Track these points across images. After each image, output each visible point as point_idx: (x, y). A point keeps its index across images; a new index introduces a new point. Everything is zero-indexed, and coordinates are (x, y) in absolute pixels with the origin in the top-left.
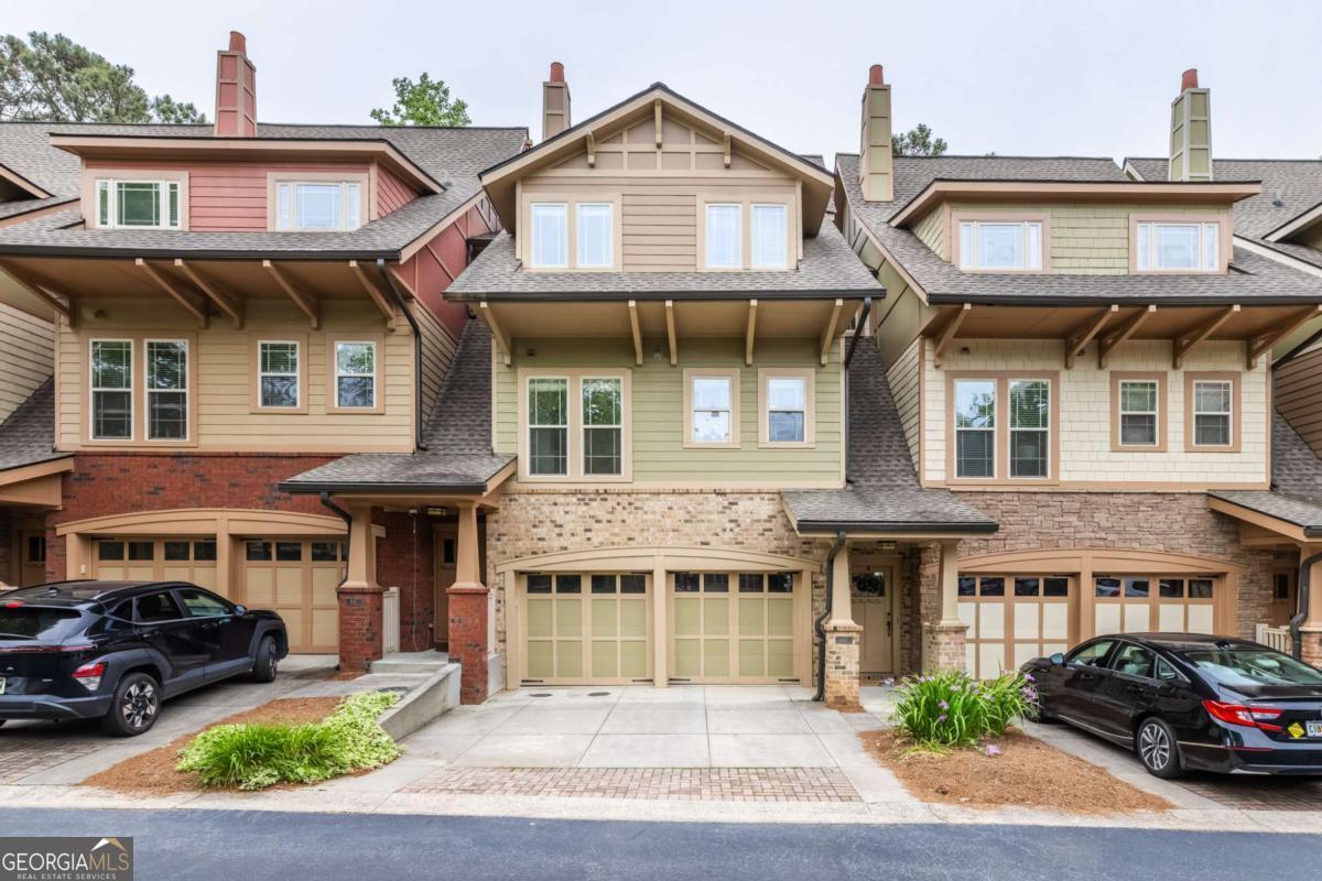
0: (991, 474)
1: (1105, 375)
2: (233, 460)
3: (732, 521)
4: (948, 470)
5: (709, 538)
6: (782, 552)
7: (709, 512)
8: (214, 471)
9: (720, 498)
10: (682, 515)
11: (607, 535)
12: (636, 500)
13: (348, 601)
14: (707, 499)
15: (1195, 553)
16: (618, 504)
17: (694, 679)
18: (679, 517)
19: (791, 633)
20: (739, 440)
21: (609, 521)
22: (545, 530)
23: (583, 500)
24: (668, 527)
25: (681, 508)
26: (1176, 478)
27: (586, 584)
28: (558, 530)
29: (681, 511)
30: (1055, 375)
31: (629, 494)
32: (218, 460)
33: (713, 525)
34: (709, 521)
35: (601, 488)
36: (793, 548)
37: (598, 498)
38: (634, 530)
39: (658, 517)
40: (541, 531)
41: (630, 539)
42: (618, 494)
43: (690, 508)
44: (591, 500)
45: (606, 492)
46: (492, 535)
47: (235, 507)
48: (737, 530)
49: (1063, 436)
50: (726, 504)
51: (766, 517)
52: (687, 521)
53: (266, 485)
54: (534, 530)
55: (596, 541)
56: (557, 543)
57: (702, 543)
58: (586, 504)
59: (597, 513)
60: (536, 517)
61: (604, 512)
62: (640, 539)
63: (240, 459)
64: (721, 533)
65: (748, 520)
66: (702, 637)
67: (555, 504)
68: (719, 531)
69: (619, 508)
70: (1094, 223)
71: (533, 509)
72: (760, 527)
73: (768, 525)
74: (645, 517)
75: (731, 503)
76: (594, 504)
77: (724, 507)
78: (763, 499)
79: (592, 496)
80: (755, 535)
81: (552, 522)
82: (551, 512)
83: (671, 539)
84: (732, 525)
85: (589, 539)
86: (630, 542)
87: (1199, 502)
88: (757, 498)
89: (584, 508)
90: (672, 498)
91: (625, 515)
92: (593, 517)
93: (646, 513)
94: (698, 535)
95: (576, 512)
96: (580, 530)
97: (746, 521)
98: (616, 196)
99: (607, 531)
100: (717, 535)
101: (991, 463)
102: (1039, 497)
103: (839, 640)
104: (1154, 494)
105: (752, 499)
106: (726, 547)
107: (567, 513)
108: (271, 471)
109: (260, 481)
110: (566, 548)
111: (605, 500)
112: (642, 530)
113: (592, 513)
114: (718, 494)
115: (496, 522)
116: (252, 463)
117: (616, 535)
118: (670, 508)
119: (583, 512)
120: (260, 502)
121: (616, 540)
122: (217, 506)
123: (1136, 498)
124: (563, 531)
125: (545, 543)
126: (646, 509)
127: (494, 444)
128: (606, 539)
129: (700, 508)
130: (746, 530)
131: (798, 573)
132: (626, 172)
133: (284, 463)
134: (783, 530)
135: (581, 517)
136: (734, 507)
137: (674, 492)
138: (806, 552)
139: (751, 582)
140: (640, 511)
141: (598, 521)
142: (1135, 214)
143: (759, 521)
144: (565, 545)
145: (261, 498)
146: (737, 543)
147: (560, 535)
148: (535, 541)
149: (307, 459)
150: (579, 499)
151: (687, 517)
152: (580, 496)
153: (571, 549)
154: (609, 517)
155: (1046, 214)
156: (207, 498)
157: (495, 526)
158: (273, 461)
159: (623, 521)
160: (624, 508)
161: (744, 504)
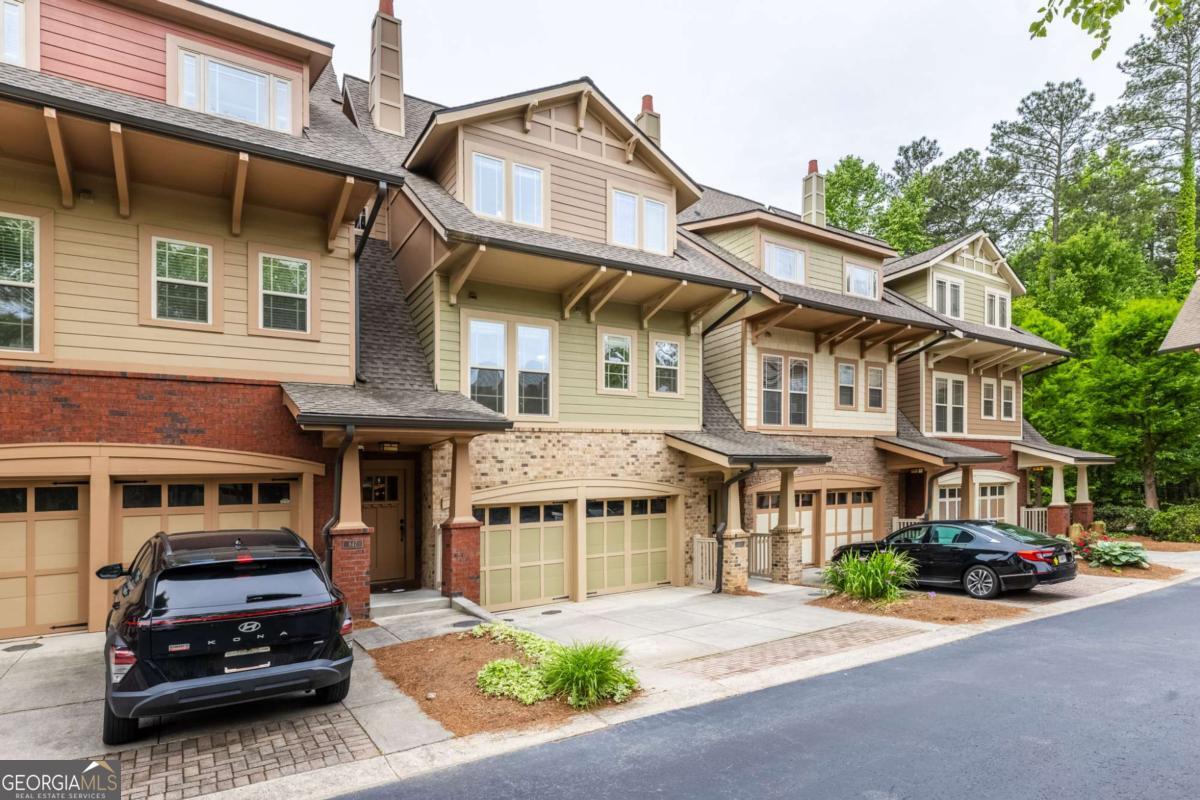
0: (779, 422)
1: (832, 358)
2: (115, 382)
3: (633, 456)
4: (758, 419)
5: (617, 471)
6: (666, 481)
7: (617, 449)
8: (86, 395)
9: (624, 437)
10: (598, 451)
11: (540, 469)
12: (563, 438)
13: (346, 544)
14: (615, 437)
15: (869, 475)
16: (549, 441)
17: (599, 592)
18: (597, 453)
19: (665, 546)
20: (636, 390)
21: (542, 457)
22: (487, 465)
23: (521, 437)
24: (589, 461)
25: (597, 445)
26: (861, 428)
27: (515, 515)
28: (499, 465)
29: (598, 448)
30: (810, 356)
31: (558, 433)
32: (94, 380)
33: (620, 460)
34: (618, 456)
35: (536, 426)
36: (673, 477)
37: (533, 436)
38: (562, 465)
39: (580, 453)
40: (484, 467)
41: (559, 473)
42: (550, 432)
43: (604, 445)
44: (527, 437)
45: (540, 431)
46: (438, 471)
47: (120, 441)
48: (637, 464)
49: (815, 398)
50: (629, 442)
51: (655, 453)
52: (602, 457)
53: (166, 415)
54: (477, 466)
55: (531, 475)
56: (498, 478)
57: (613, 475)
58: (523, 441)
59: (531, 449)
60: (479, 453)
61: (537, 449)
62: (566, 473)
63: (128, 381)
64: (626, 466)
65: (644, 456)
66: (605, 555)
67: (497, 441)
68: (624, 464)
69: (550, 445)
70: (827, 258)
71: (477, 445)
72: (652, 461)
73: (657, 459)
74: (570, 453)
75: (632, 442)
76: (530, 441)
77: (628, 445)
78: (653, 438)
79: (528, 434)
80: (649, 468)
81: (494, 457)
82: (493, 449)
83: (590, 472)
84: (634, 459)
85: (526, 473)
86: (559, 475)
87: (870, 443)
88: (649, 436)
89: (522, 445)
90: (591, 437)
91: (555, 452)
92: (528, 453)
93: (571, 449)
94: (610, 468)
95: (514, 449)
96: (518, 465)
97: (642, 456)
98: (546, 164)
99: (540, 465)
100: (623, 467)
101: (780, 415)
102: (803, 439)
103: (737, 544)
104: (854, 438)
105: (646, 438)
106: (629, 478)
107: (506, 449)
108: (174, 398)
109: (157, 409)
110: (505, 483)
111: (538, 437)
112: (569, 464)
113: (527, 449)
114: (623, 434)
115: (442, 458)
116: (145, 387)
117: (548, 469)
118: (589, 445)
119: (521, 449)
120: (158, 436)
121: (548, 473)
122: (91, 440)
123: (845, 440)
124: (504, 466)
125: (488, 478)
126: (571, 446)
127: (437, 381)
128: (540, 473)
129: (610, 445)
130: (642, 464)
131: (674, 498)
132: (553, 145)
133: (192, 388)
134: (667, 463)
135: (519, 453)
136: (635, 445)
137: (592, 432)
138: (680, 480)
139: (639, 506)
140: (566, 448)
141: (533, 457)
142: (847, 258)
143: (650, 456)
144: (505, 479)
145: (157, 430)
146: (637, 474)
147: (501, 470)
148: (478, 476)
149: (225, 386)
150: (517, 437)
151: (602, 453)
152: (518, 434)
153: (510, 482)
154: (542, 453)
155: (807, 247)
156: (74, 429)
157: (441, 462)
158: (177, 386)
159: (554, 457)
160: (554, 445)
161: (642, 443)
